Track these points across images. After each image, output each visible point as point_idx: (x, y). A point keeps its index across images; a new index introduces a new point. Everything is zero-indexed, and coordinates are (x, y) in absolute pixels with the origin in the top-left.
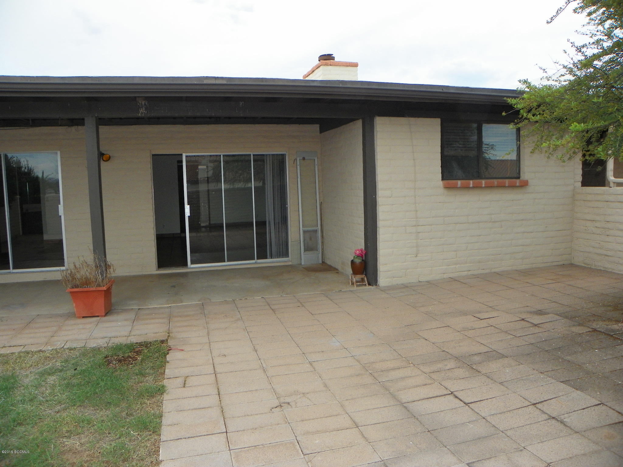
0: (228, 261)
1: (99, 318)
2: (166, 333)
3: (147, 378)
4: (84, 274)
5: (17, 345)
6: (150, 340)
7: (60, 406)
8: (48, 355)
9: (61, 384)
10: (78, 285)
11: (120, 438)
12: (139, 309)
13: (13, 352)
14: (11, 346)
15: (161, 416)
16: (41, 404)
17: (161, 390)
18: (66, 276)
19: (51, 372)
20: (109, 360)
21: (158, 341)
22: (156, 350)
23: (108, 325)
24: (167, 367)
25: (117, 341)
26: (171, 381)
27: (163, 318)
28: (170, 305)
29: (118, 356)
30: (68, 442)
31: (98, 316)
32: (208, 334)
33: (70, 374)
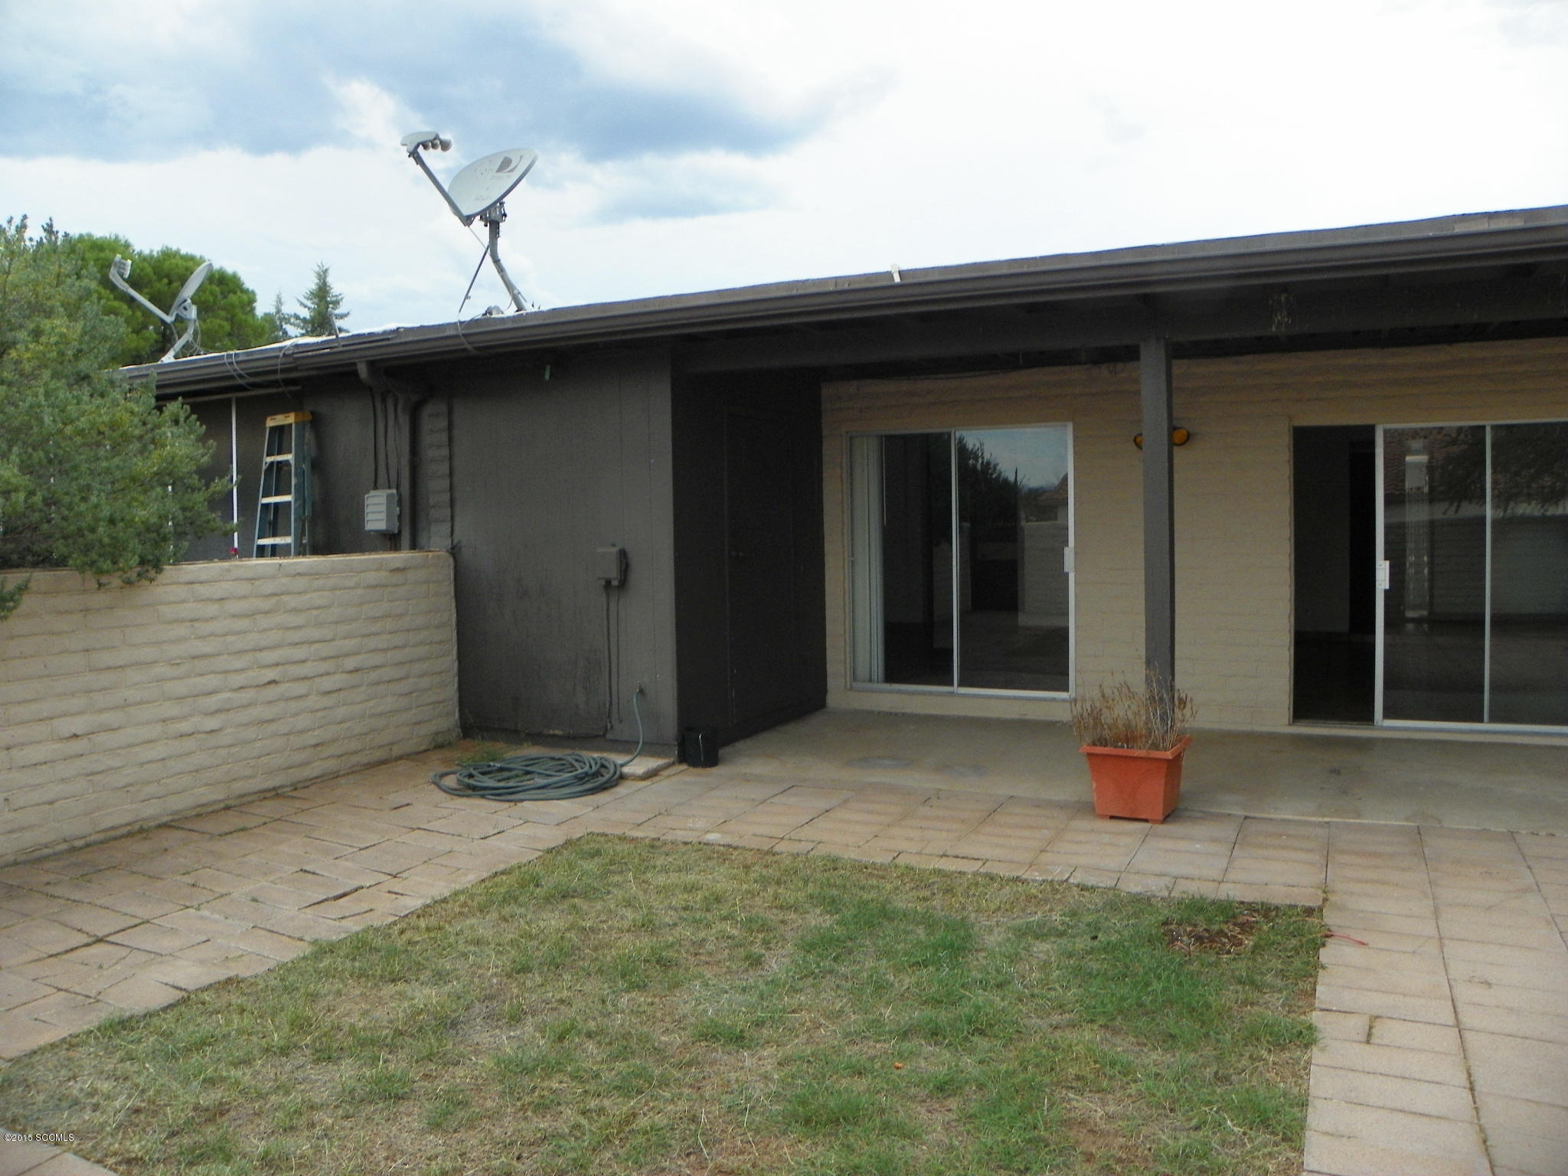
0: (1493, 720)
1: (1147, 825)
2: (1320, 892)
3: (1267, 996)
4: (1122, 714)
5: (970, 856)
6: (1276, 901)
7: (1061, 1014)
8: (1034, 891)
9: (1062, 964)
10: (1105, 739)
11: (1197, 1128)
12: (1246, 818)
13: (963, 870)
14: (957, 857)
15: (1304, 1104)
16: (1021, 1000)
17: (1305, 1037)
18: (1081, 716)
19: (1041, 932)
20: (1172, 931)
21: (1296, 906)
22: (1291, 928)
23: (1169, 844)
24: (1320, 979)
25: (1193, 889)
26: (1330, 1017)
27: (1311, 851)
28: (1326, 819)
29: (1195, 926)
30: (1077, 1101)
31: (1146, 821)
32: (1436, 913)
33: (1082, 946)
